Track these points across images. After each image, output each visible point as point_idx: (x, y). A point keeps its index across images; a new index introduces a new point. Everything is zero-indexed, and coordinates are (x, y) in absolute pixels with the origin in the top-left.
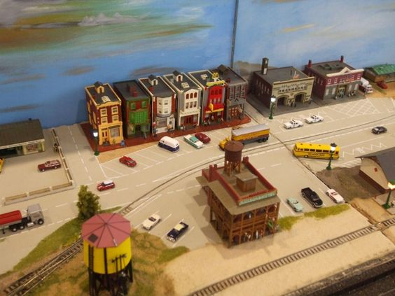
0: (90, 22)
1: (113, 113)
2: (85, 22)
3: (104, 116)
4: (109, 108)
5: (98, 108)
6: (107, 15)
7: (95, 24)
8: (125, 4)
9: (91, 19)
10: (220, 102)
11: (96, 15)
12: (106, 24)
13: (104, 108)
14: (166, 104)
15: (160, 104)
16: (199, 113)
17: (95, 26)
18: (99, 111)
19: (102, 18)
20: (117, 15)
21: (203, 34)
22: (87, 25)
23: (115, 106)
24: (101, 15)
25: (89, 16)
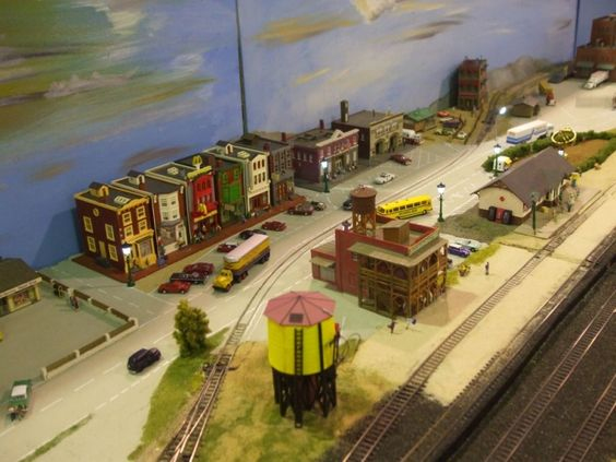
0: (61, 91)
1: (139, 218)
2: (53, 91)
3: (127, 223)
4: (133, 210)
5: (119, 213)
6: (82, 77)
7: (66, 93)
8: (104, 58)
9: (62, 86)
10: (211, 200)
11: (68, 78)
12: (83, 91)
13: (127, 210)
14: (173, 203)
15: (165, 205)
16: (268, 189)
17: (68, 96)
18: (121, 216)
19: (77, 83)
20: (95, 75)
21: (205, 93)
22: (55, 95)
23: (141, 205)
24: (75, 78)
25: (58, 80)
